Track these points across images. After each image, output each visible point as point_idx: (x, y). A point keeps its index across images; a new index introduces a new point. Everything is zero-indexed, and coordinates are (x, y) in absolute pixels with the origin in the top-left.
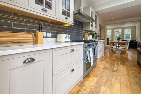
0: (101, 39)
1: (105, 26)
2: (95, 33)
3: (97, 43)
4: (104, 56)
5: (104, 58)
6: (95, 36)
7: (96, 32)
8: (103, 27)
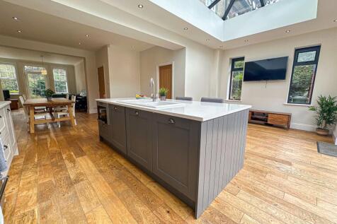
4: (17, 153)
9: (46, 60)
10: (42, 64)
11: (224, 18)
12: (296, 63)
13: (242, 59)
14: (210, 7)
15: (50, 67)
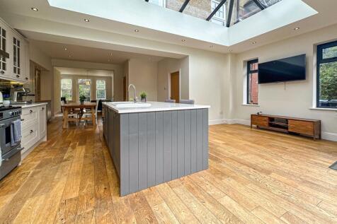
0: (42, 99)
1: (53, 69)
2: (17, 86)
3: (20, 112)
4: (45, 140)
5: (44, 145)
6: (16, 93)
7: (21, 84)
8: (48, 71)
9: (90, 74)
10: (88, 77)
11: (228, 26)
12: (320, 60)
13: (256, 61)
14: (208, 19)
15: (94, 79)
